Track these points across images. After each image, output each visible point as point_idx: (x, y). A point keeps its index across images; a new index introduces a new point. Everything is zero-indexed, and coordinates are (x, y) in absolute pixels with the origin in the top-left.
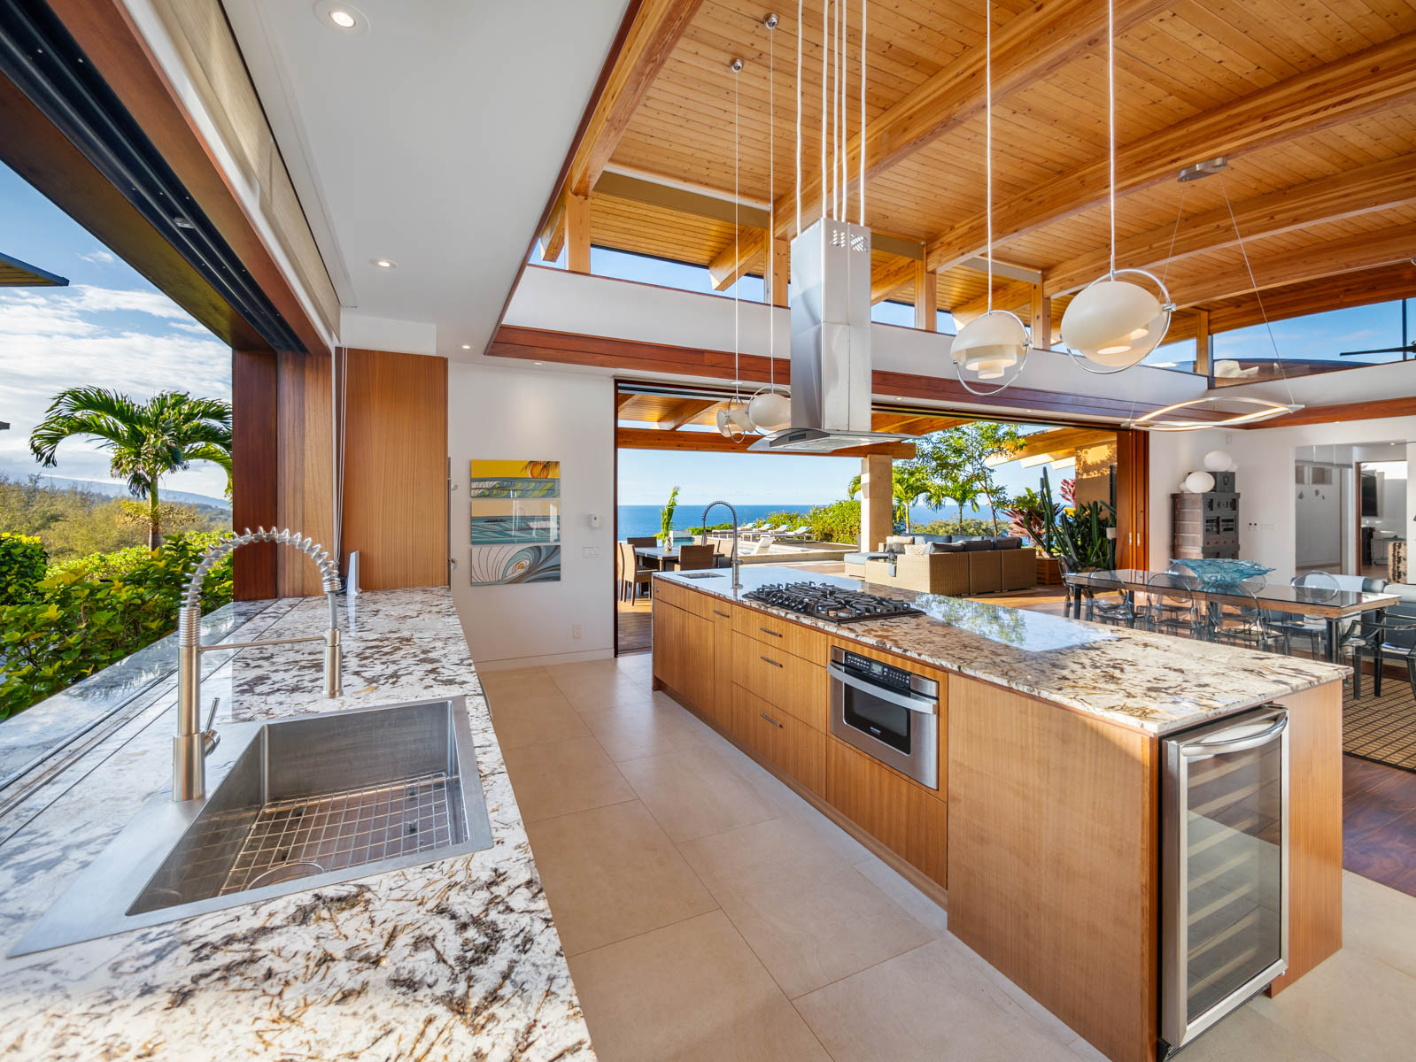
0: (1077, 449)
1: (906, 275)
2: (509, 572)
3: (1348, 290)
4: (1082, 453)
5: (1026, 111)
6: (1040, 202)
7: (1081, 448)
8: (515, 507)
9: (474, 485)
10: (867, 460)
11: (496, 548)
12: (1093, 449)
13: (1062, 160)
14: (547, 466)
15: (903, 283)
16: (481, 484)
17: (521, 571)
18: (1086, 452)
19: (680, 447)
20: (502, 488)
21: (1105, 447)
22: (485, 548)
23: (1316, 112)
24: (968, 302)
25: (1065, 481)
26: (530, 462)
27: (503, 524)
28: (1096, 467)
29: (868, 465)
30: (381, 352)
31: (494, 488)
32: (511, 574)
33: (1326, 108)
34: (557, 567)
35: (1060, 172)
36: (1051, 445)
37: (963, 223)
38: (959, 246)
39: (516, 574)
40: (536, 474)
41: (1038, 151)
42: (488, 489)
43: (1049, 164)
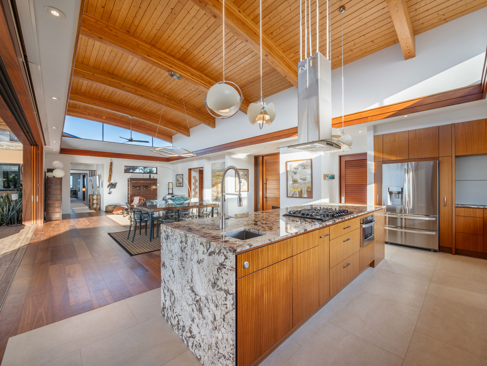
3: (89, 114)
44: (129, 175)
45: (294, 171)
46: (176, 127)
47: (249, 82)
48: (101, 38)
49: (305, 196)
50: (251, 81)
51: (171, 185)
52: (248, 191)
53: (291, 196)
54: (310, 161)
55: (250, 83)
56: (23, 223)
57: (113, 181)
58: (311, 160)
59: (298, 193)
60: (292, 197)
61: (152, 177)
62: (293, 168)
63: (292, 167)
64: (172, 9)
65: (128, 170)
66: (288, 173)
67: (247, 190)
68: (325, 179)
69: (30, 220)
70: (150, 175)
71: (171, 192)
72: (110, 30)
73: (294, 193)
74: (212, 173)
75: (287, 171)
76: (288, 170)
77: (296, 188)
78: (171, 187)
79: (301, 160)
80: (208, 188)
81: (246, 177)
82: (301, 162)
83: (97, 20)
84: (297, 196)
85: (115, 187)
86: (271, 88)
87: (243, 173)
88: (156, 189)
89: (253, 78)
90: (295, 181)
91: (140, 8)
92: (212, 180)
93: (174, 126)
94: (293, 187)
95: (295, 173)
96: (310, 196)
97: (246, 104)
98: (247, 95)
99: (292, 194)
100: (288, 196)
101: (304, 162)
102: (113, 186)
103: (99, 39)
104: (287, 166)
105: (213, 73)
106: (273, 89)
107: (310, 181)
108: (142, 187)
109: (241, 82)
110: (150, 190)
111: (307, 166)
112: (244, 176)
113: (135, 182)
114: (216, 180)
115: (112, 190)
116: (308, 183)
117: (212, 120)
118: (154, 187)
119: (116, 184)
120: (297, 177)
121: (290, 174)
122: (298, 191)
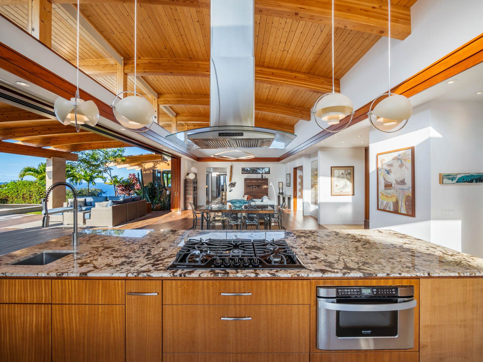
0: (142, 163)
1: (110, 69)
4: (143, 165)
5: (201, 24)
6: (182, 66)
7: (143, 163)
10: (51, 160)
12: (147, 164)
13: (195, 54)
15: (108, 73)
18: (145, 164)
21: (152, 163)
23: (262, 77)
25: (130, 174)
28: (149, 169)
33: (264, 78)
35: (191, 58)
36: (132, 161)
37: (146, 58)
38: (143, 68)
41: (191, 44)
43: (190, 52)
44: (246, 176)
45: (388, 168)
46: (279, 127)
47: (317, 54)
48: (171, 73)
49: (403, 211)
50: (319, 52)
51: (281, 184)
52: (353, 195)
53: (382, 208)
54: (410, 151)
55: (319, 55)
56: (171, 210)
57: (233, 181)
58: (413, 150)
59: (392, 204)
60: (384, 210)
61: (264, 177)
62: (386, 163)
63: (384, 163)
64: (198, 21)
65: (244, 171)
66: (379, 172)
67: (351, 193)
68: (441, 182)
69: (174, 208)
70: (262, 175)
71: (281, 192)
72: (178, 63)
73: (386, 204)
74: (312, 172)
75: (377, 169)
76: (378, 167)
77: (390, 196)
78: (281, 186)
79: (397, 151)
80: (307, 189)
81: (350, 177)
82: (396, 154)
83: (168, 60)
84: (392, 210)
85: (234, 186)
86: (351, 50)
87: (345, 172)
88: (267, 189)
89: (319, 48)
90: (388, 186)
91: (181, 35)
92: (311, 180)
93: (277, 126)
94: (386, 195)
95: (388, 172)
96: (410, 213)
97: (329, 84)
98: (326, 71)
99: (384, 205)
100: (380, 208)
101: (400, 152)
102: (233, 185)
103: (171, 74)
104: (377, 162)
105: (273, 62)
106: (355, 50)
107: (411, 186)
108: (254, 187)
109: (308, 60)
110: (261, 189)
111: (405, 160)
112: (347, 175)
113: (248, 181)
114: (314, 181)
115: (232, 188)
116: (408, 190)
117: (307, 112)
118: (265, 187)
119: (235, 183)
120: (392, 178)
121: (382, 174)
122: (393, 202)
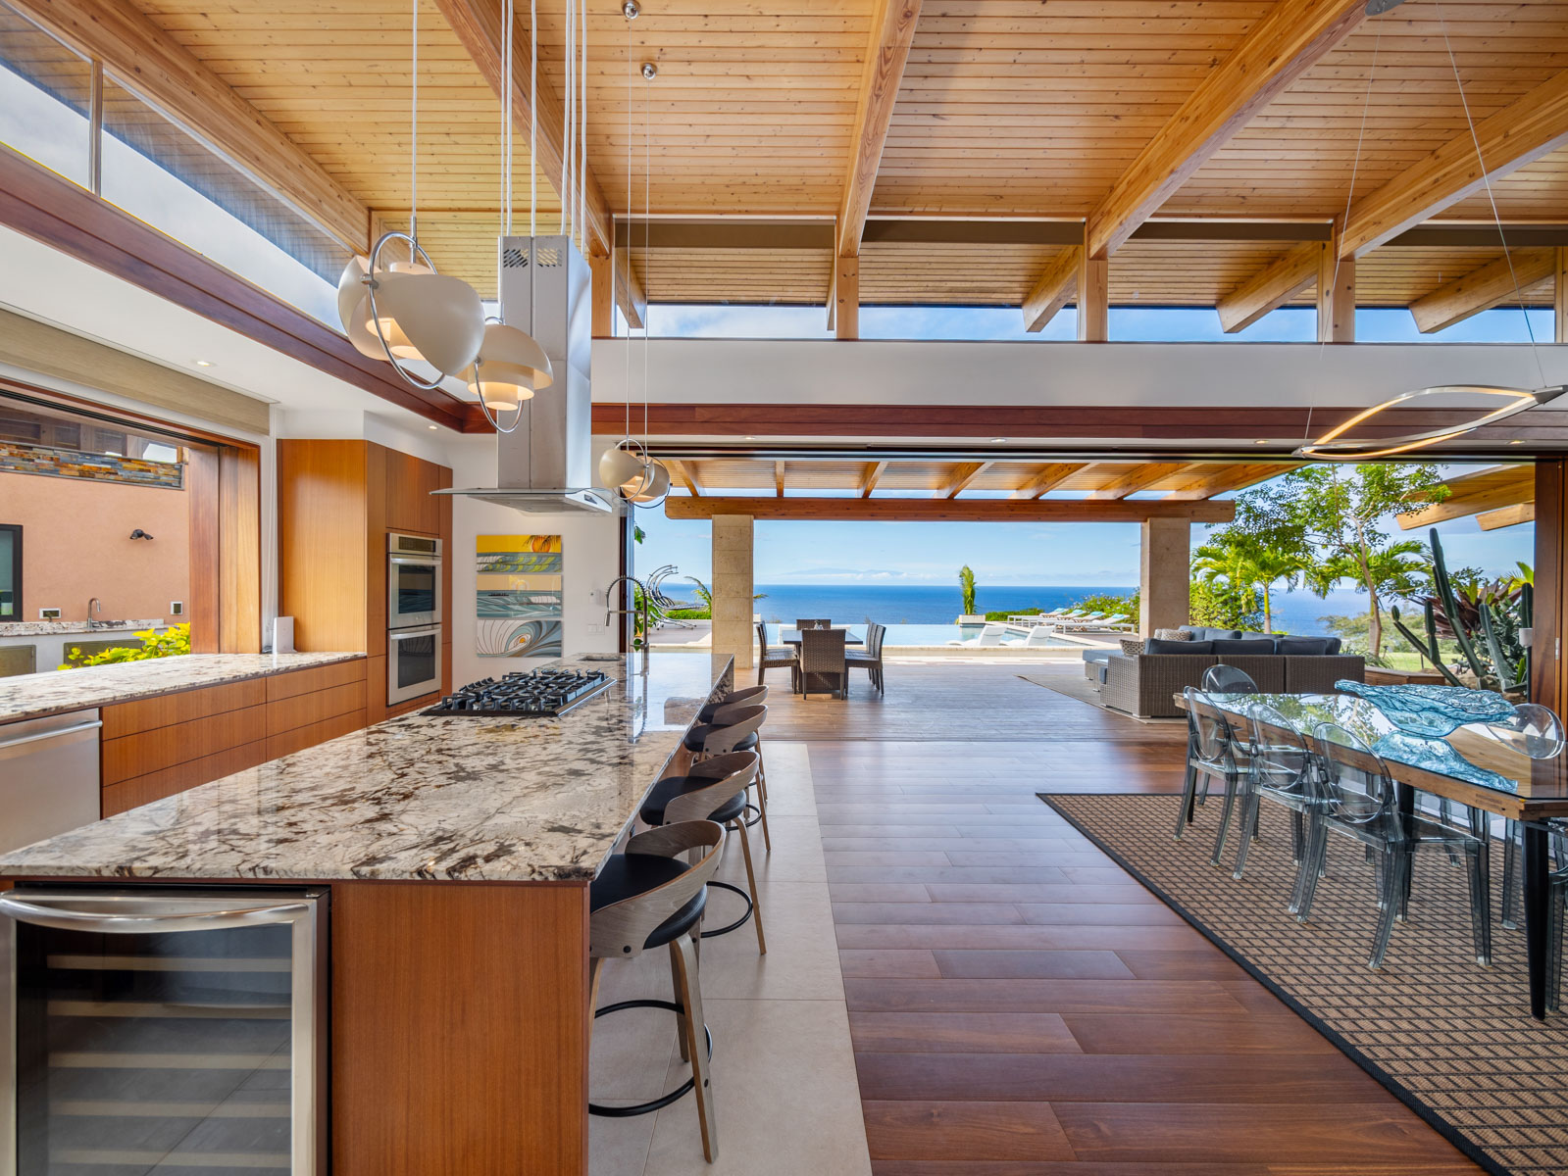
2: (512, 644)
8: (516, 582)
9: (480, 559)
10: (1147, 525)
11: (499, 622)
14: (548, 540)
16: (486, 559)
17: (523, 645)
19: (873, 517)
20: (504, 563)
22: (489, 622)
24: (1236, 289)
26: (532, 537)
27: (505, 598)
29: (1148, 531)
30: (311, 440)
31: (497, 562)
32: (514, 648)
34: (559, 643)
39: (518, 648)
40: (537, 549)
42: (492, 564)
